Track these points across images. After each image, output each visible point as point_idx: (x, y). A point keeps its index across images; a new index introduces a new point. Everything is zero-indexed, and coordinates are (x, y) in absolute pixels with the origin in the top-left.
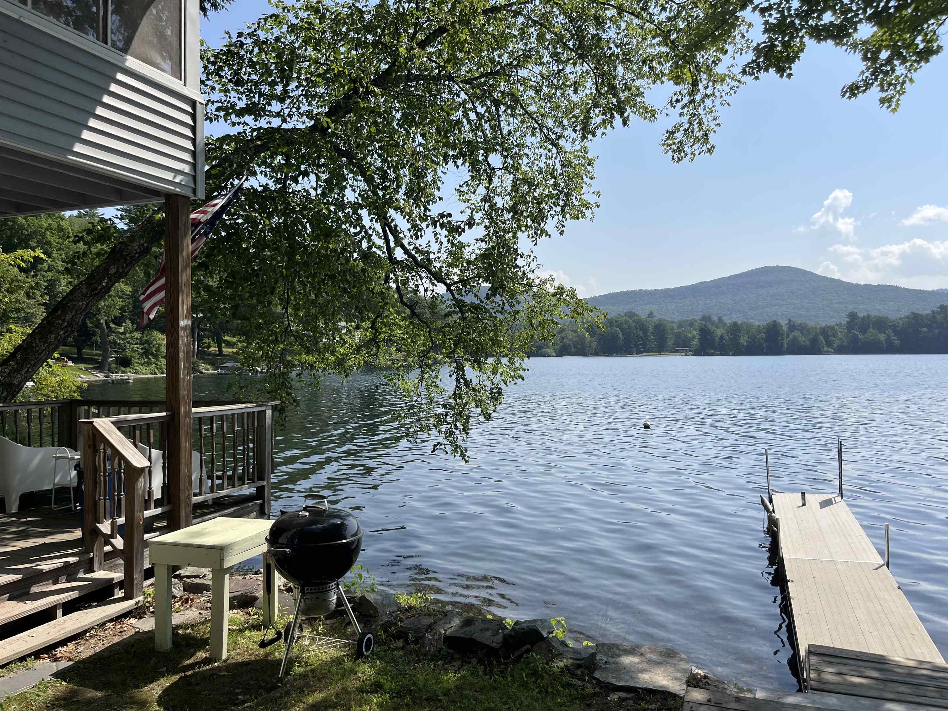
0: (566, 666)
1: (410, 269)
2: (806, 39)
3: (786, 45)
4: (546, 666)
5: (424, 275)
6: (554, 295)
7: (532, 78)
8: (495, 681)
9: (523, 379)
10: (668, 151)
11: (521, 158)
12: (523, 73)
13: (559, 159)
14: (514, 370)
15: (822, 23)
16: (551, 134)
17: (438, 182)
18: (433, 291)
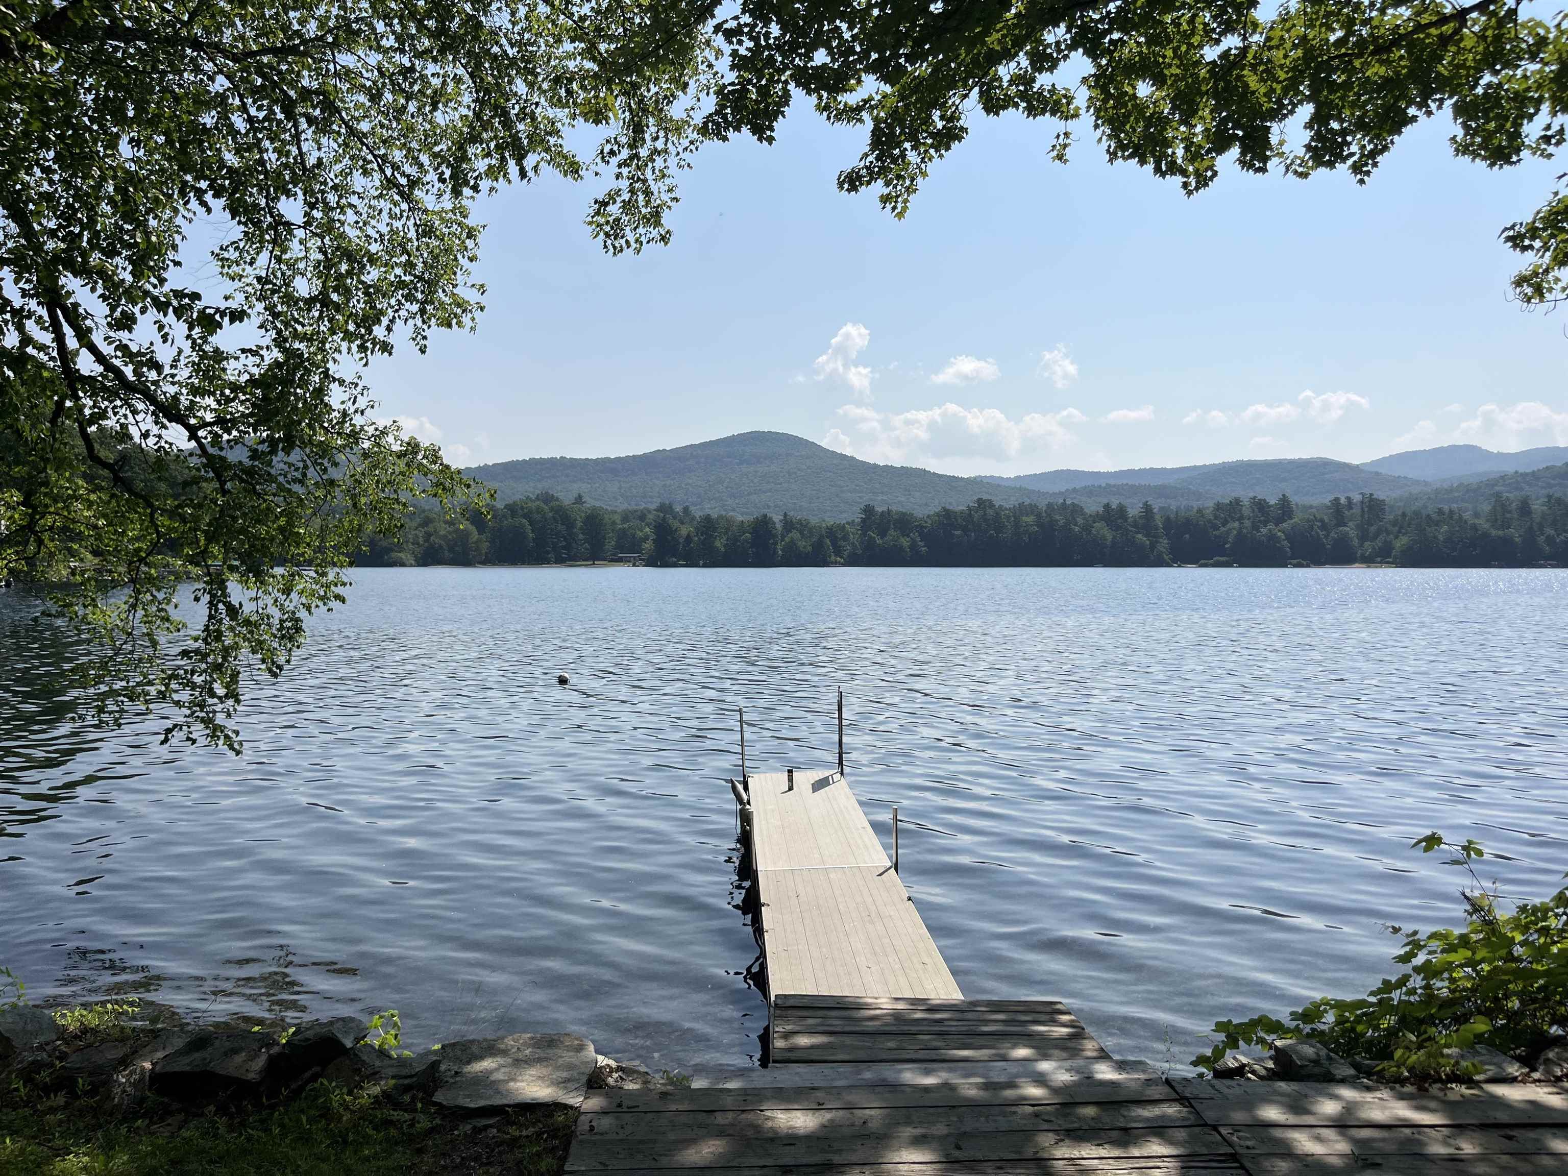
0: (383, 1092)
1: (112, 394)
2: (791, 86)
3: (764, 92)
4: (348, 1098)
5: (141, 406)
6: (401, 455)
7: (364, 71)
8: (249, 1139)
9: (343, 601)
10: (598, 234)
11: (343, 212)
12: (345, 59)
13: (412, 221)
14: (328, 587)
15: (814, 64)
16: (398, 176)
17: (176, 236)
18: (160, 437)
